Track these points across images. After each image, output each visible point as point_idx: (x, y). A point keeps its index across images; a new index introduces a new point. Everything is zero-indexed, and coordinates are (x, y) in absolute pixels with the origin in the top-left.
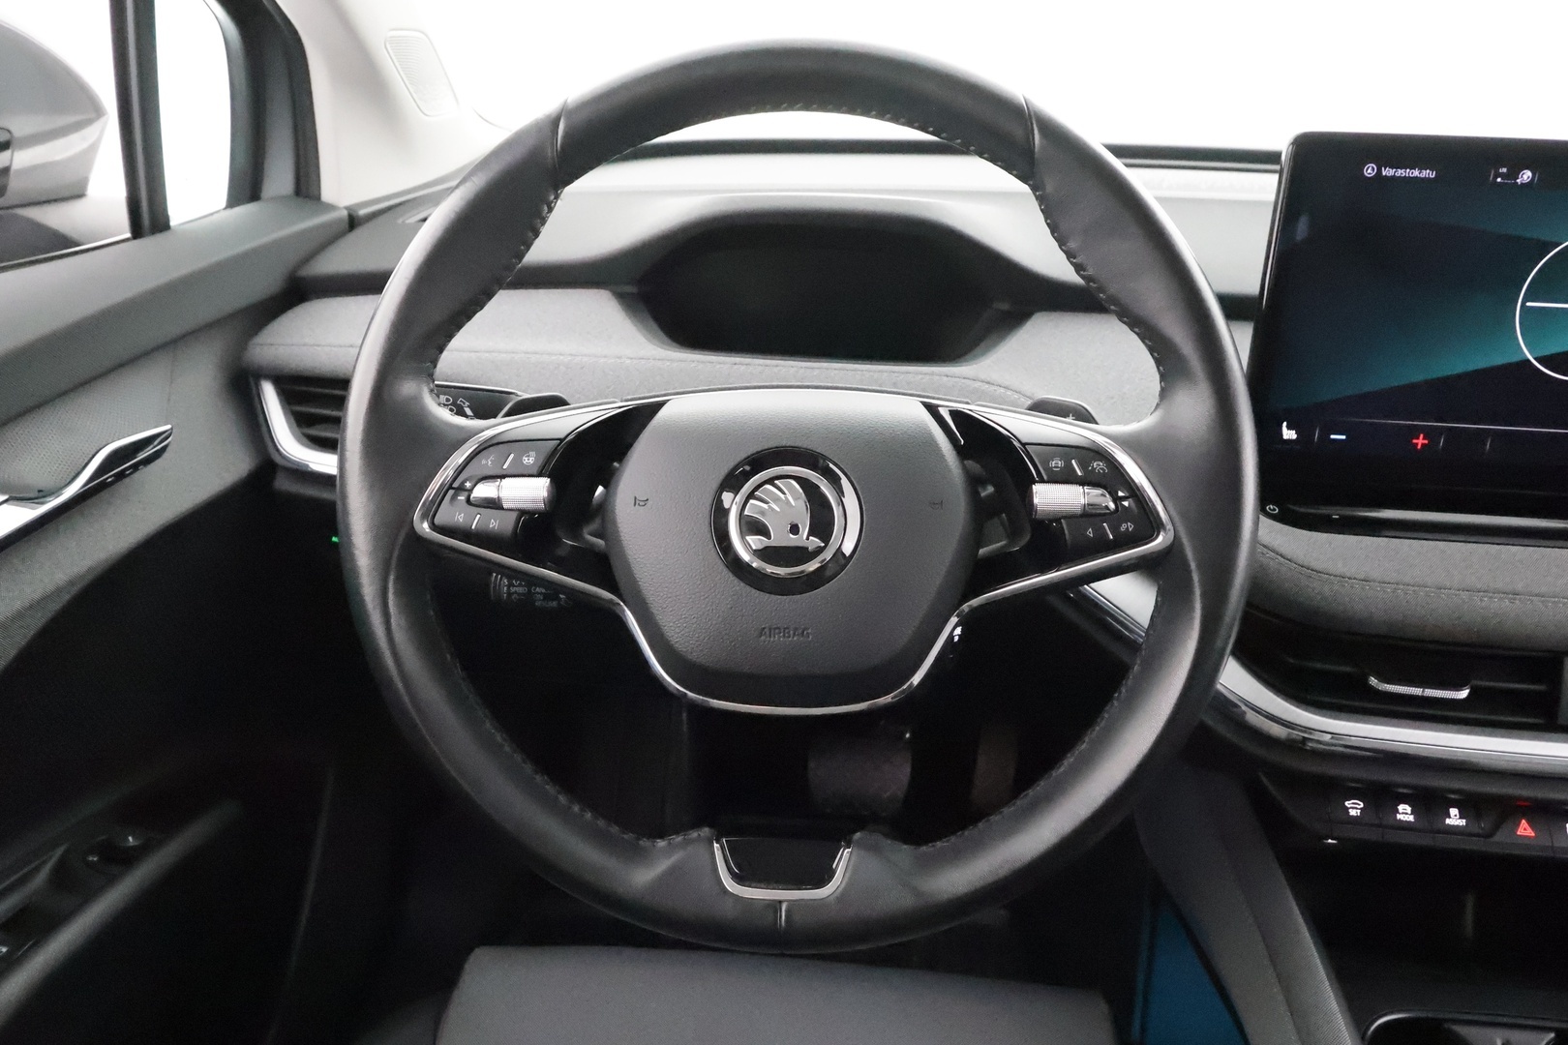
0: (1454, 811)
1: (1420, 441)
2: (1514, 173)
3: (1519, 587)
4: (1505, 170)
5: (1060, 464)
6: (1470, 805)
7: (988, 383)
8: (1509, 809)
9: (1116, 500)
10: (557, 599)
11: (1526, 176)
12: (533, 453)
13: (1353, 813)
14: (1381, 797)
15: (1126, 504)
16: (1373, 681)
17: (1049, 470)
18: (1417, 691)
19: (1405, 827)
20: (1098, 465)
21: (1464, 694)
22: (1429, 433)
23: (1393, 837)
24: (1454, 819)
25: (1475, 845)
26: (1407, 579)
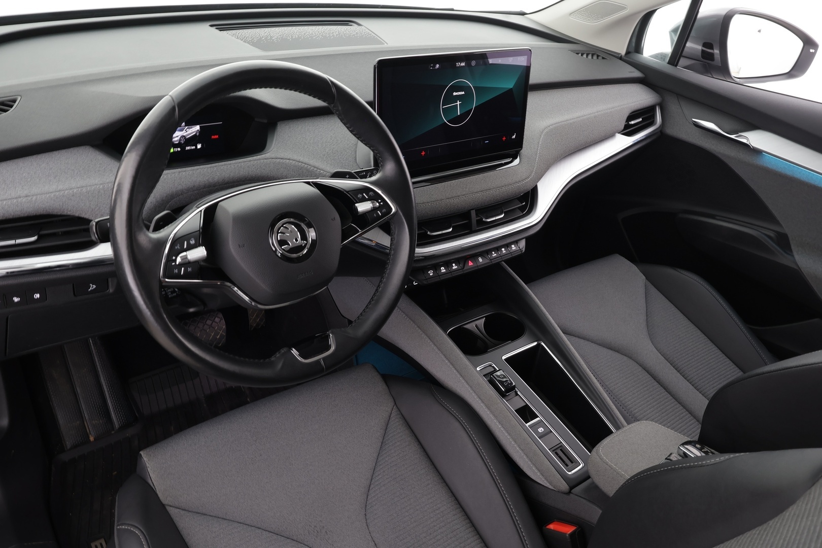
0: (454, 265)
1: (423, 153)
2: (434, 66)
3: (459, 194)
4: (432, 65)
5: (361, 196)
6: (457, 261)
7: (282, 159)
8: (465, 259)
9: (379, 203)
10: (175, 291)
11: (438, 66)
12: (192, 239)
13: (431, 274)
14: (436, 267)
15: (382, 203)
16: (429, 233)
17: (358, 198)
18: (440, 232)
19: (444, 274)
20: (371, 193)
21: (451, 230)
22: (425, 150)
23: (442, 278)
24: (455, 267)
25: (460, 273)
26: (433, 200)
